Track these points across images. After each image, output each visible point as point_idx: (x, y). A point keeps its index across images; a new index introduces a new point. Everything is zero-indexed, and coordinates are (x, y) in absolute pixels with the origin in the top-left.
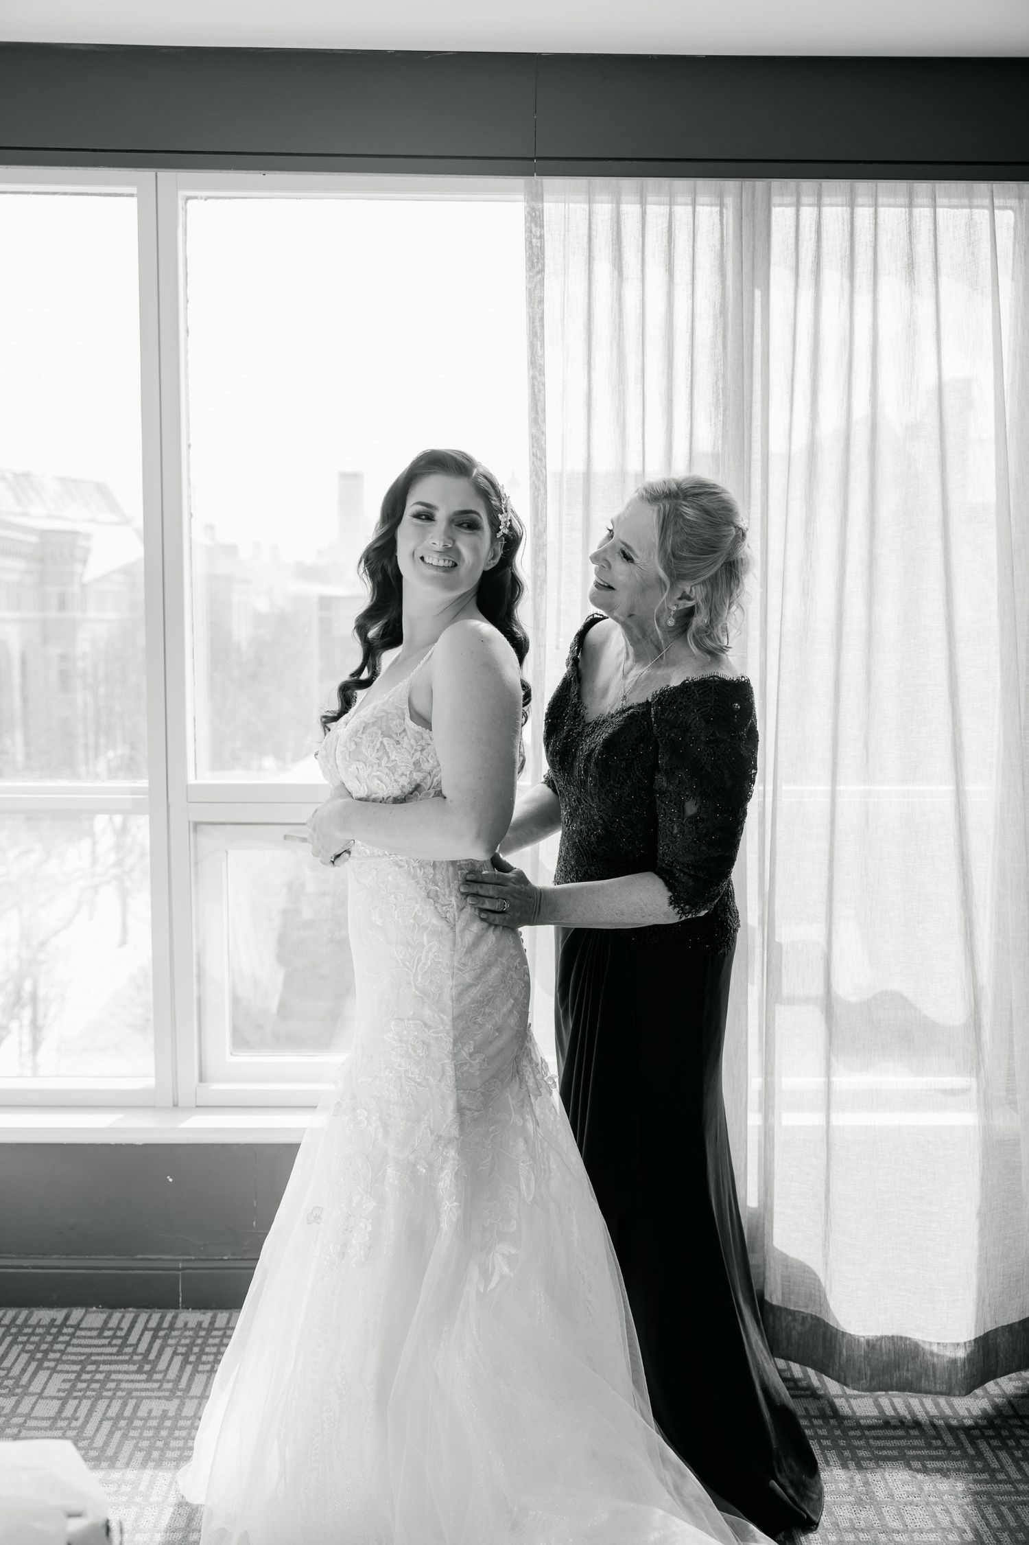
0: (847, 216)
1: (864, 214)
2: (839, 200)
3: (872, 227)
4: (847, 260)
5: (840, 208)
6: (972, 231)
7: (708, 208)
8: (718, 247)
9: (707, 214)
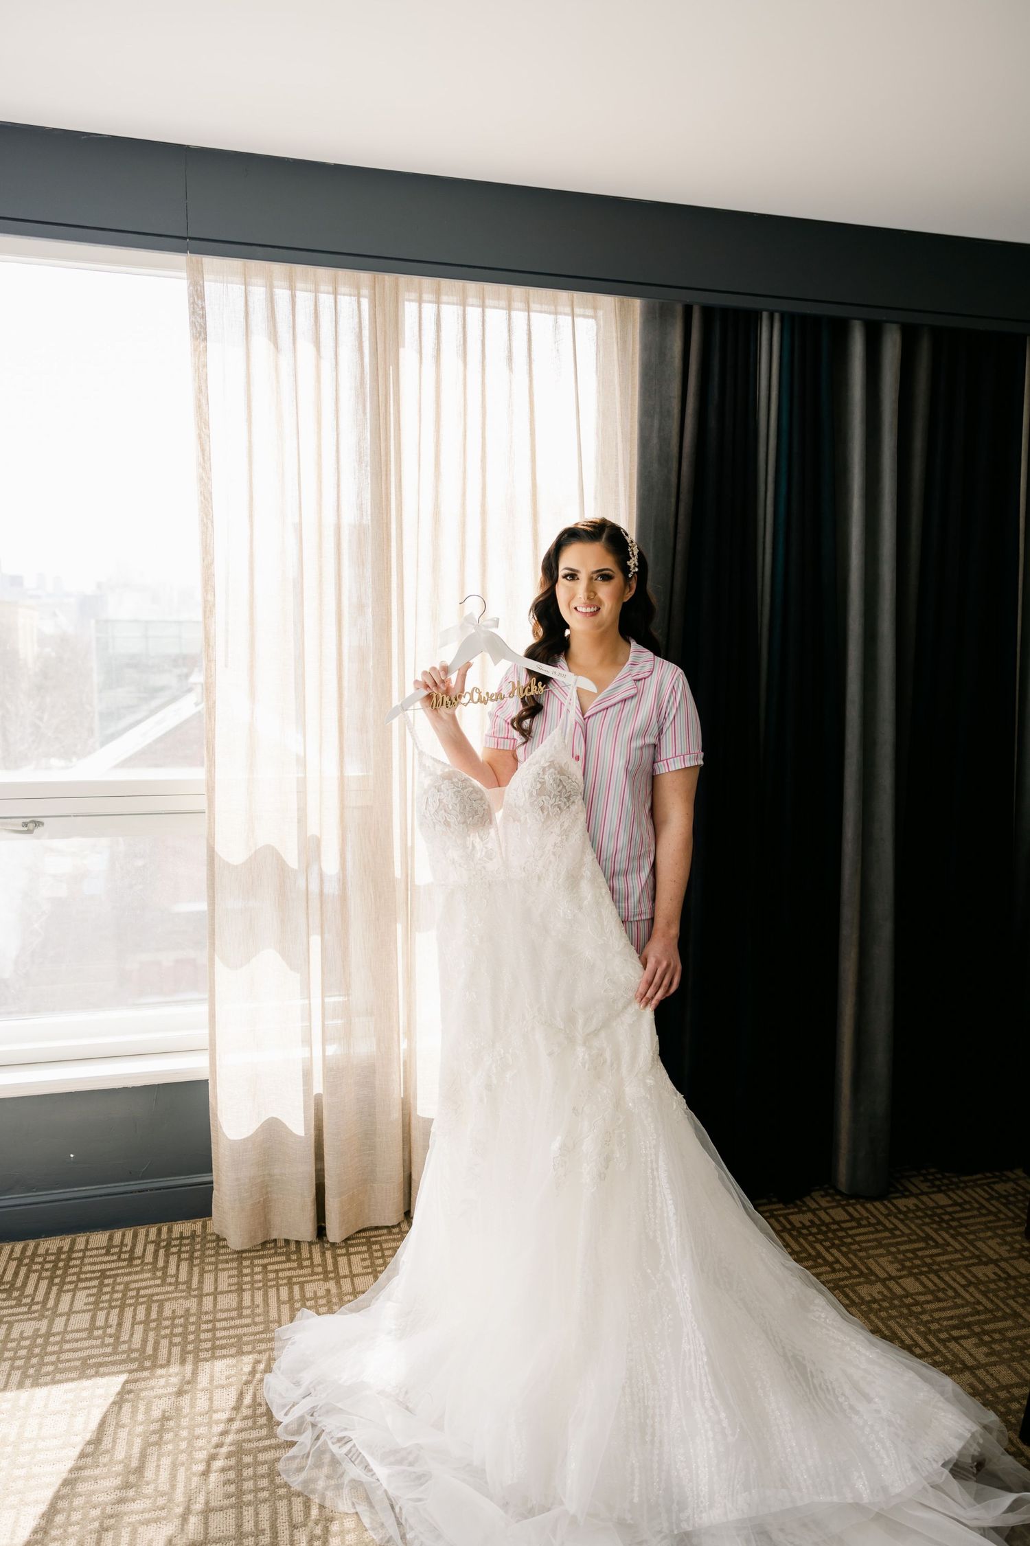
0: (461, 312)
1: (474, 313)
2: (455, 299)
3: (481, 324)
4: (461, 348)
5: (454, 307)
6: (557, 332)
7: (347, 298)
8: (357, 330)
9: (347, 303)
